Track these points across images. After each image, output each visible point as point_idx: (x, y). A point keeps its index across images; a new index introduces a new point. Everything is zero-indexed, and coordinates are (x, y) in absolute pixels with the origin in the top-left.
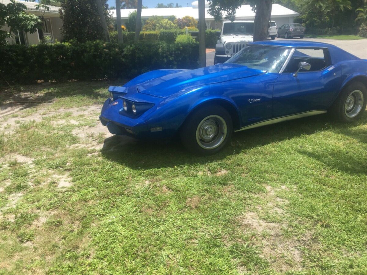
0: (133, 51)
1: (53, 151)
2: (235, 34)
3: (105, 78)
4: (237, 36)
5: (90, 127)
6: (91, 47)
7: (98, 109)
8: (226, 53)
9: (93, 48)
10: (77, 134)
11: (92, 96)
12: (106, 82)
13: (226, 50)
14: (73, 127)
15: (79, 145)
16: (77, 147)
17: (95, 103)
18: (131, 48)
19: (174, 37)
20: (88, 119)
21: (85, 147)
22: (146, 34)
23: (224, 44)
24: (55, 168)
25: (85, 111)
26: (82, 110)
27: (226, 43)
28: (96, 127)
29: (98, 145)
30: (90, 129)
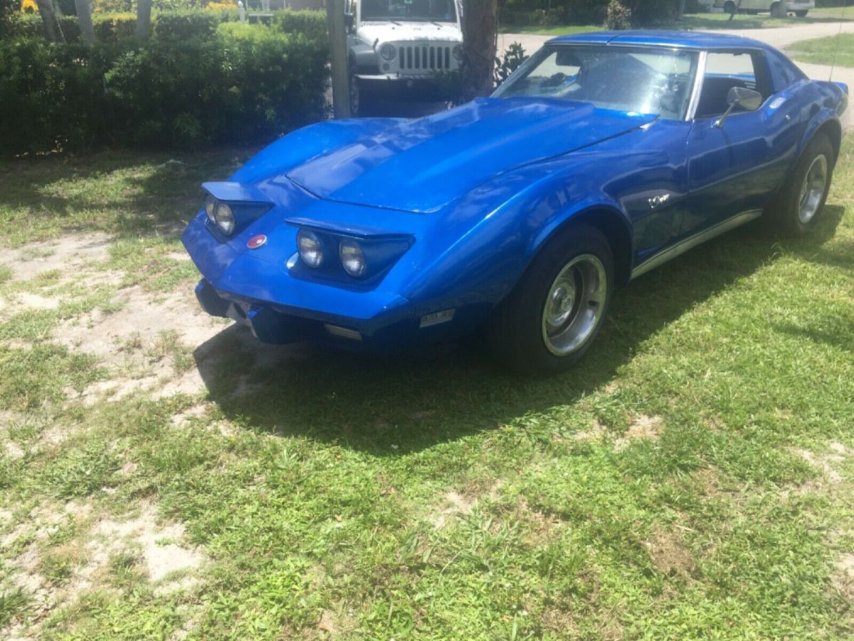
0: (144, 67)
1: (32, 422)
2: (393, 21)
3: (54, 146)
4: (398, 25)
5: (108, 312)
6: (10, 57)
7: (85, 247)
8: (382, 70)
9: (15, 59)
10: (78, 345)
11: (43, 207)
12: (65, 162)
13: (383, 61)
14: (45, 318)
15: (109, 385)
16: (111, 393)
17: (67, 230)
18: (139, 57)
19: (211, 28)
20: (80, 284)
21: (138, 391)
22: (119, 21)
23: (374, 47)
24: (89, 494)
25: (50, 258)
26: (36, 255)
27: (380, 43)
28: (130, 312)
29: (180, 375)
30: (111, 320)
